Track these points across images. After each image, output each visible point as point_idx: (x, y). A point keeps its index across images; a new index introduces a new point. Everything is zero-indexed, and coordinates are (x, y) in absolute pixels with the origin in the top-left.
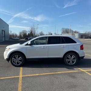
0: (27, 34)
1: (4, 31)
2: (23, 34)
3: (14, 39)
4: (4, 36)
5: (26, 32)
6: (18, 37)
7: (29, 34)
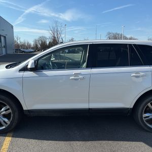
0: (48, 43)
1: (5, 37)
2: (40, 42)
3: (24, 52)
4: (5, 47)
5: (46, 38)
6: (33, 48)
7: (50, 43)
